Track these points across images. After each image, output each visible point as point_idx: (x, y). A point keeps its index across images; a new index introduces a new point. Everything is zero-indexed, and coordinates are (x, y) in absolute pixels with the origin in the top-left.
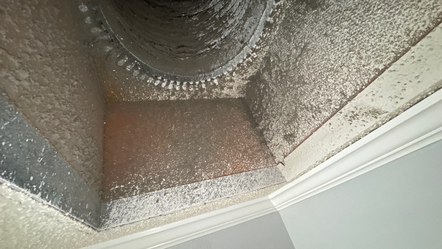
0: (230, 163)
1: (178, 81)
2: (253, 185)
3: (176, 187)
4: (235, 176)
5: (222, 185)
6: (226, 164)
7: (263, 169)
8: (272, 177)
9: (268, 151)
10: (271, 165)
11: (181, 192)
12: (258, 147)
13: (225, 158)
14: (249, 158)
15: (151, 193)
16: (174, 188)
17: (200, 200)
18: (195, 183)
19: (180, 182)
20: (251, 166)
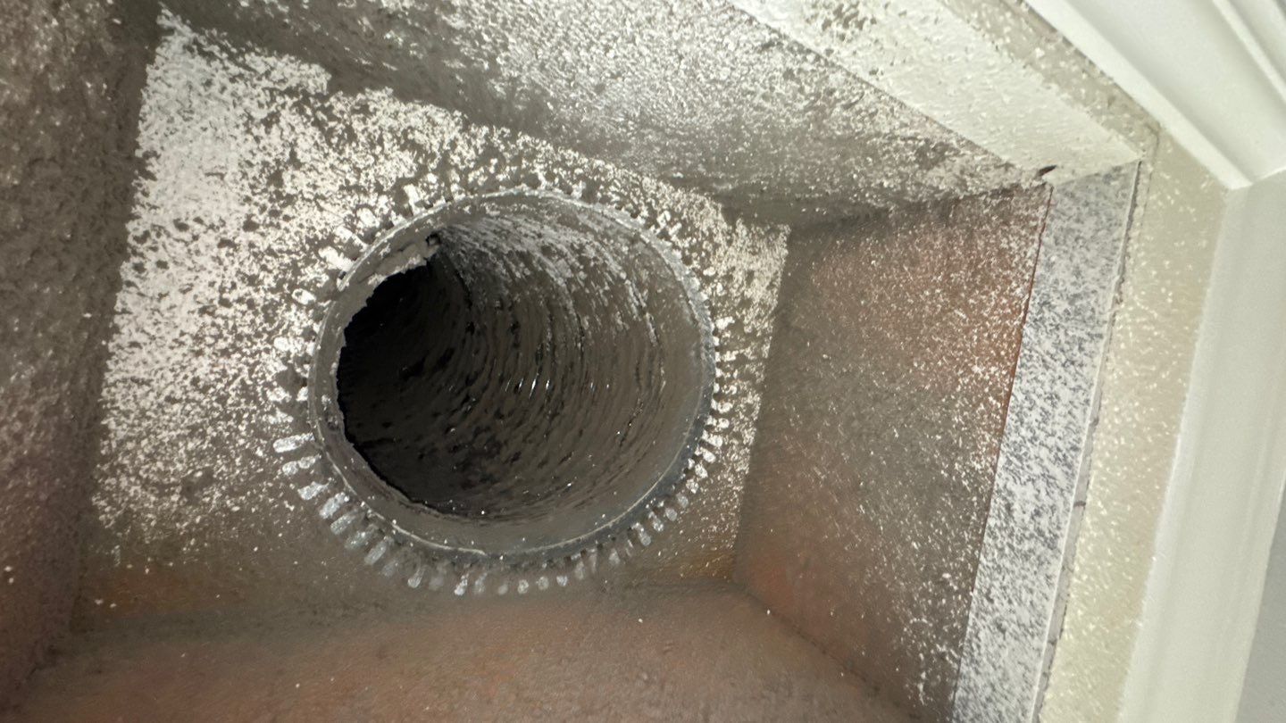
0: (973, 361)
1: (707, 418)
2: (1089, 313)
3: (982, 558)
4: (1022, 366)
5: (1035, 424)
6: (971, 380)
7: (1043, 249)
8: (1090, 223)
9: (985, 202)
10: (1042, 209)
11: (1002, 555)
12: (957, 238)
13: (950, 373)
14: (980, 288)
15: (969, 629)
16: (980, 567)
17: (1054, 519)
18: (992, 504)
19: (971, 541)
20: (1012, 290)
